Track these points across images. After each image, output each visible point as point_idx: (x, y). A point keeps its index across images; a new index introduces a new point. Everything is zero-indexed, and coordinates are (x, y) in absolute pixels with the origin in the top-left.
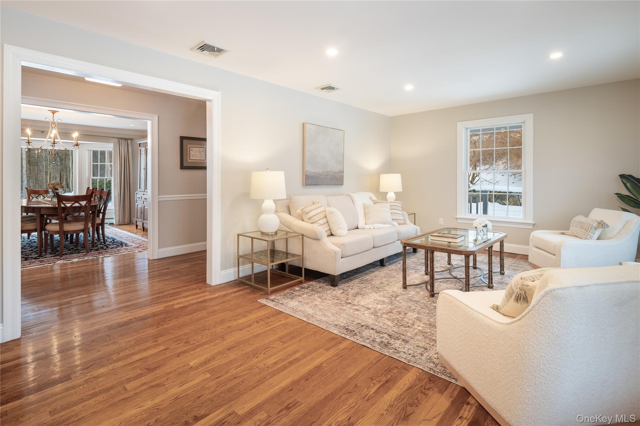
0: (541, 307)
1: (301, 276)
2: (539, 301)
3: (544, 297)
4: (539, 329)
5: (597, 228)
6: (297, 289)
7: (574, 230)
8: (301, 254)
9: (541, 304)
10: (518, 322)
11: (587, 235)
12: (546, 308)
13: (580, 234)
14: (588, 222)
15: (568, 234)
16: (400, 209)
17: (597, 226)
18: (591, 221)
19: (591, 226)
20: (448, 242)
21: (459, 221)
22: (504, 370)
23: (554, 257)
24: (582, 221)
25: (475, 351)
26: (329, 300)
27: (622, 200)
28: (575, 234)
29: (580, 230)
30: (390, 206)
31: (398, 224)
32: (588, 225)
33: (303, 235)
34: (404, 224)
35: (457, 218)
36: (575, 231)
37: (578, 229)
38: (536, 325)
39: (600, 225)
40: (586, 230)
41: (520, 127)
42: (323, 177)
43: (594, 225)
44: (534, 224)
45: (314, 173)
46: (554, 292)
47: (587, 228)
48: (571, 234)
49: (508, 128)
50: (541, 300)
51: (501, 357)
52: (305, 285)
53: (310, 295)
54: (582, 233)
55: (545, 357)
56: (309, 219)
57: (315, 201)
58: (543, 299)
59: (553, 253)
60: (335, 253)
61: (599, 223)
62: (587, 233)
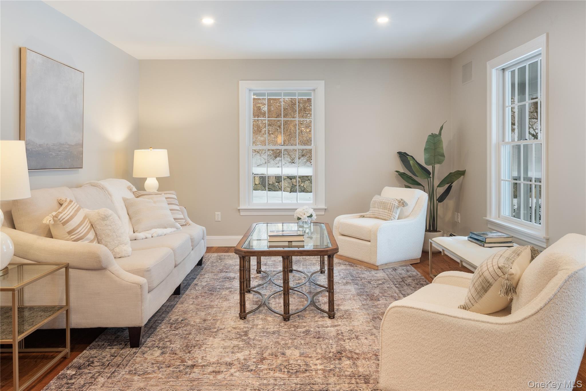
0: (563, 293)
1: (65, 346)
2: (562, 287)
3: (567, 282)
4: (561, 317)
5: (398, 207)
6: (71, 372)
7: (376, 212)
8: (64, 303)
9: (564, 290)
10: (534, 316)
11: (390, 215)
12: (569, 293)
13: (384, 215)
14: (390, 202)
15: (368, 216)
16: (177, 202)
17: (398, 205)
18: (393, 201)
19: (393, 205)
20: (289, 242)
21: (242, 213)
22: (515, 377)
23: (369, 243)
24: (384, 201)
25: (463, 368)
26: (154, 371)
27: (402, 177)
28: (377, 216)
29: (383, 210)
30: (166, 198)
31: (181, 226)
32: (391, 205)
33: (67, 267)
34: (186, 225)
35: (239, 210)
36: (378, 212)
37: (381, 210)
38: (557, 315)
39: (401, 204)
40: (390, 210)
41: (310, 94)
42: (54, 154)
43: (396, 204)
44: (325, 209)
45: (40, 145)
46: (577, 274)
47: (390, 208)
48: (372, 216)
49: (297, 95)
50: (563, 286)
51: (510, 363)
52: (78, 360)
53: (109, 375)
54: (385, 213)
55: (566, 346)
56: (70, 233)
57: (63, 199)
58: (565, 284)
59: (367, 239)
60: (141, 286)
61: (400, 202)
62: (391, 213)
